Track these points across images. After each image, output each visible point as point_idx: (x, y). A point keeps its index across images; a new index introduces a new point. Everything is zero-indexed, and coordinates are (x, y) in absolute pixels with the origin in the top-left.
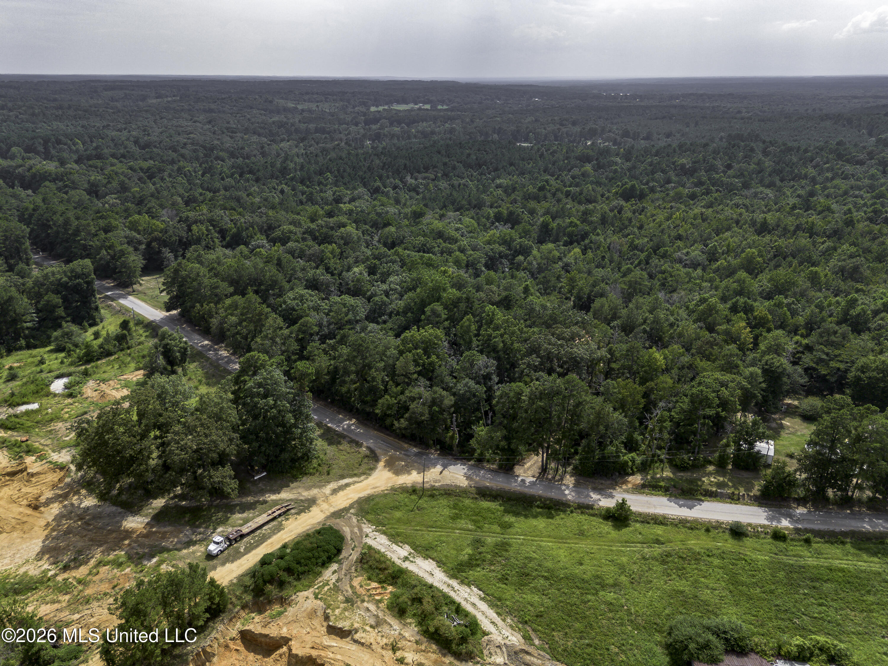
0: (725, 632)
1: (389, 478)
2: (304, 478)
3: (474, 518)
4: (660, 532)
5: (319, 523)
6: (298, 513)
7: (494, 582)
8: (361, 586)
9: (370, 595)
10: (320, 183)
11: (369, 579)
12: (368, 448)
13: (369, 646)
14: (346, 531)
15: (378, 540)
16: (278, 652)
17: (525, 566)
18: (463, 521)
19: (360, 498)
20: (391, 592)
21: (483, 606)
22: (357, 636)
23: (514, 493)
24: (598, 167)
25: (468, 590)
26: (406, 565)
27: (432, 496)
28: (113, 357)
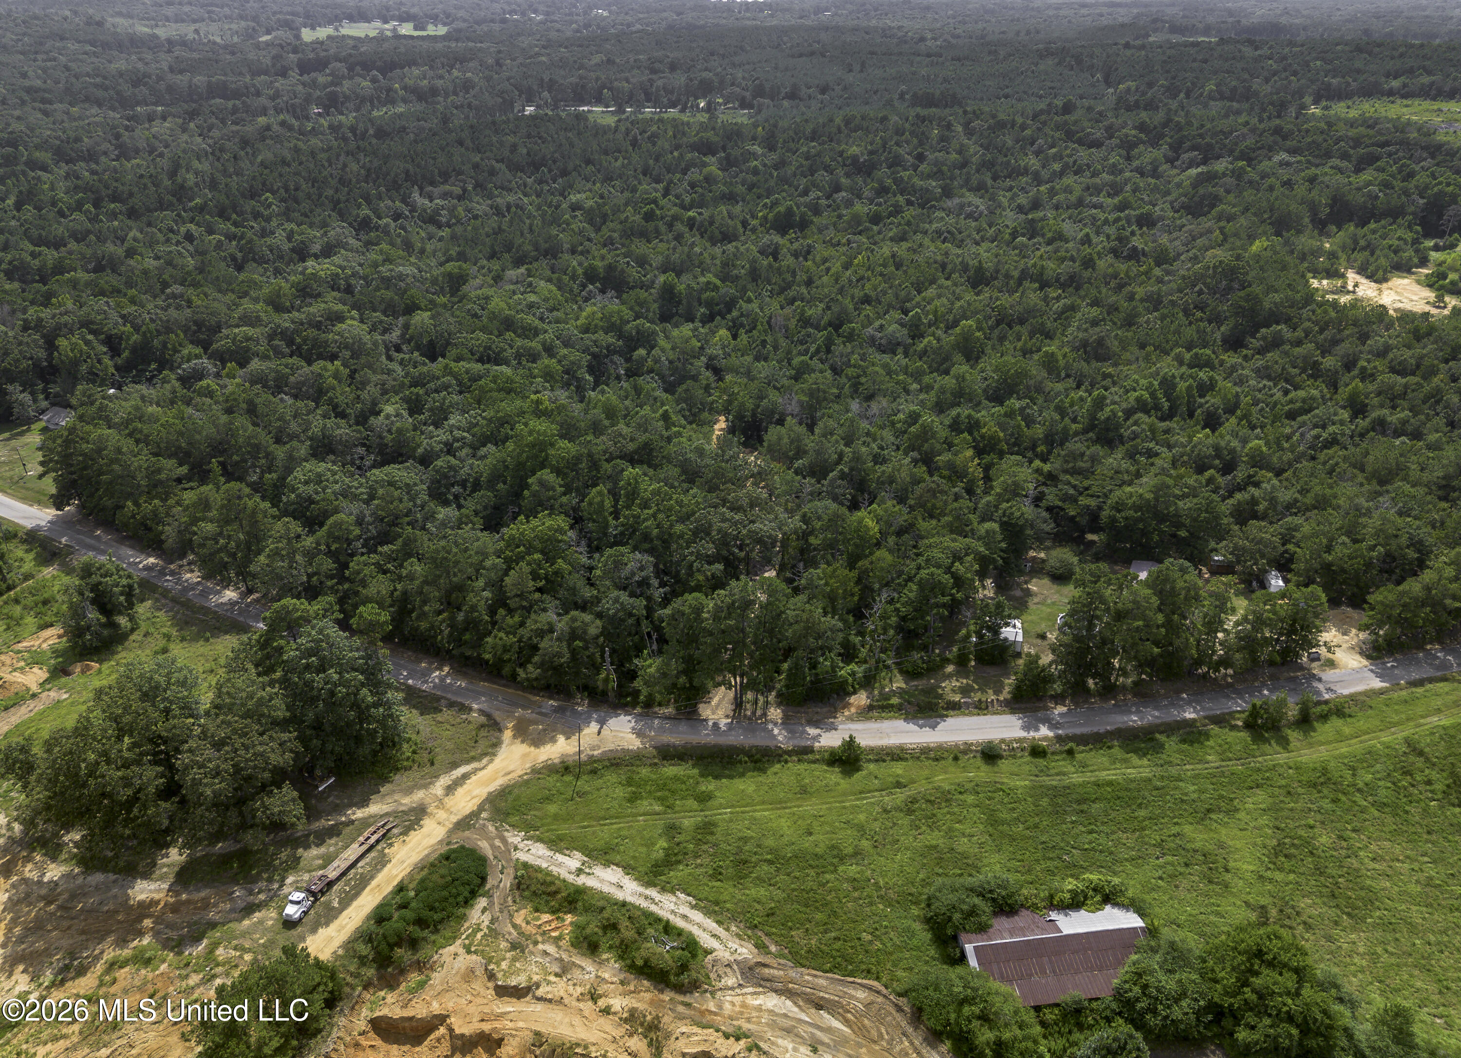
0: (991, 892)
1: (525, 756)
2: (397, 777)
3: (659, 794)
4: (900, 772)
5: (440, 842)
6: (405, 833)
7: (705, 880)
8: (528, 923)
9: (544, 933)
10: (256, 215)
11: (537, 910)
12: (481, 712)
13: (560, 1001)
14: (484, 846)
15: (533, 851)
16: (432, 1037)
17: (740, 850)
18: (645, 803)
19: (490, 794)
20: (571, 923)
21: (697, 916)
22: (540, 992)
23: (705, 747)
24: (728, 164)
26: (582, 880)
27: (594, 772)
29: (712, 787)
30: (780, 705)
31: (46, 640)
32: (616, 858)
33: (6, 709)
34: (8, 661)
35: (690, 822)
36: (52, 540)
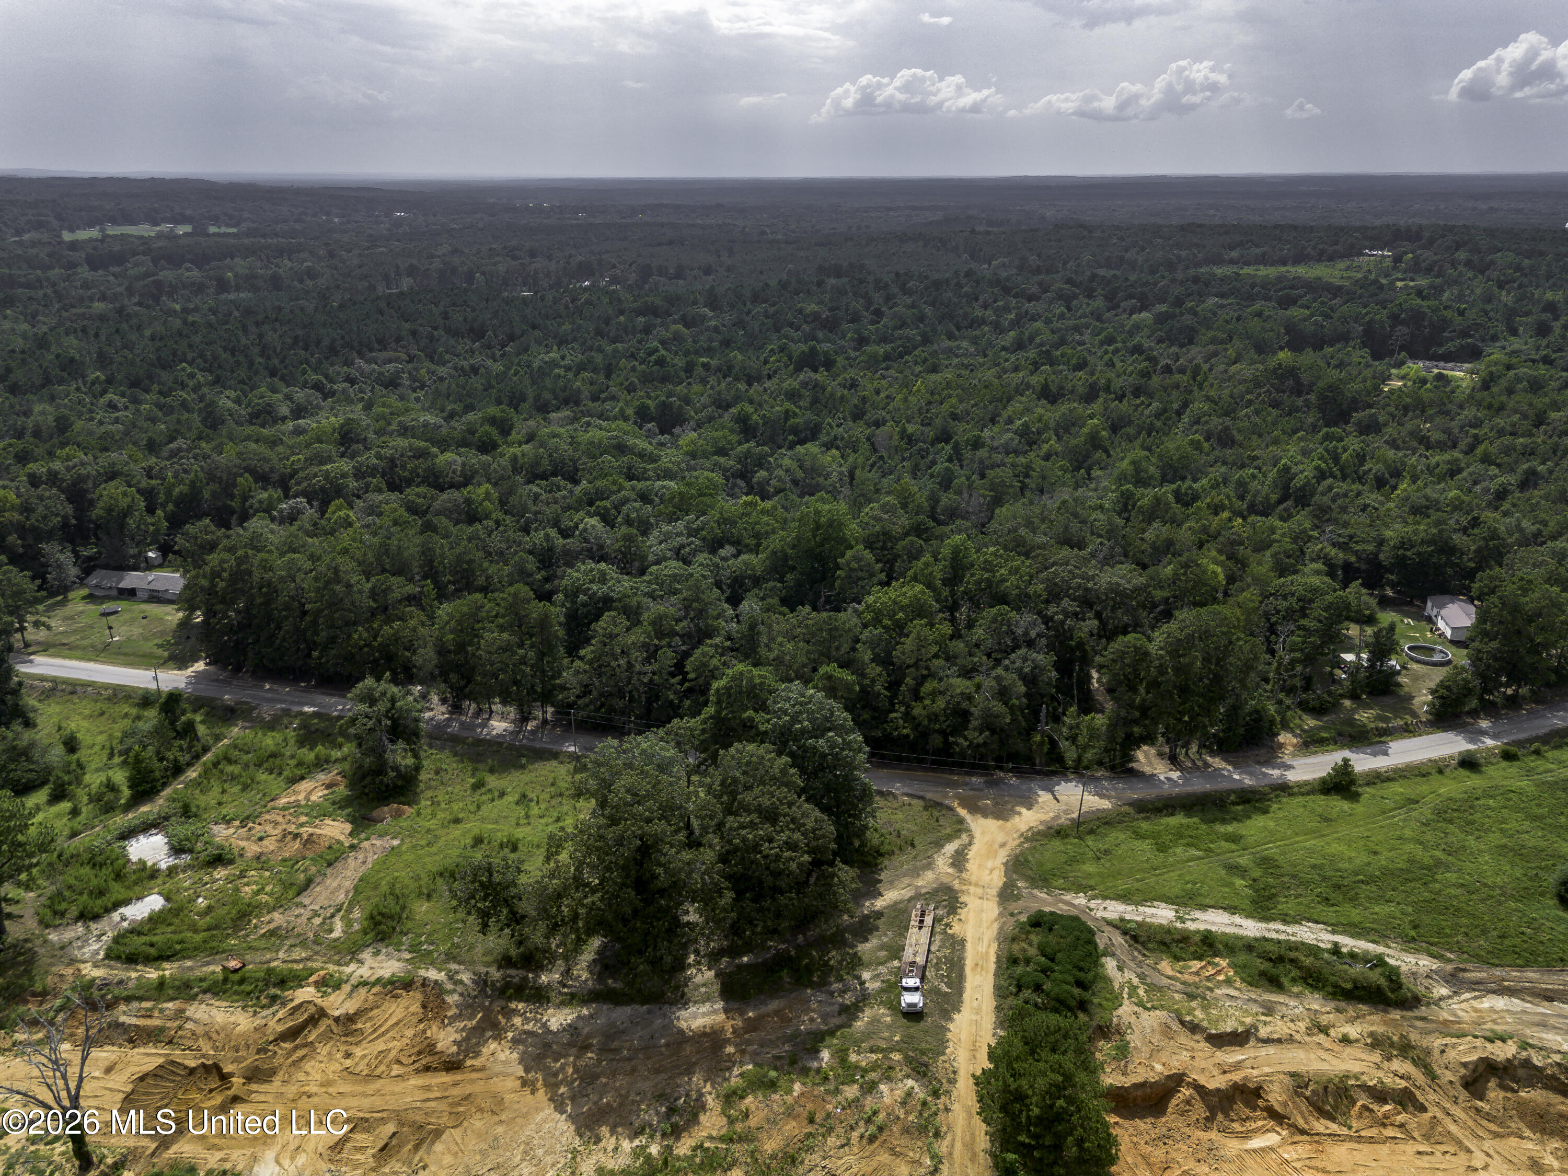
1: (1001, 827)
3: (1183, 841)
5: (1002, 916)
6: (953, 912)
7: (1319, 908)
8: (1181, 972)
9: (1208, 979)
11: (1179, 959)
12: (909, 795)
13: (1291, 1040)
15: (1110, 908)
18: (1179, 850)
20: (1228, 965)
25: (1305, 928)
26: (1192, 926)
28: (192, 774)
29: (1230, 828)
30: (1212, 753)
31: (310, 793)
32: (1208, 901)
33: (330, 865)
34: (280, 819)
35: (1244, 860)
36: (214, 699)
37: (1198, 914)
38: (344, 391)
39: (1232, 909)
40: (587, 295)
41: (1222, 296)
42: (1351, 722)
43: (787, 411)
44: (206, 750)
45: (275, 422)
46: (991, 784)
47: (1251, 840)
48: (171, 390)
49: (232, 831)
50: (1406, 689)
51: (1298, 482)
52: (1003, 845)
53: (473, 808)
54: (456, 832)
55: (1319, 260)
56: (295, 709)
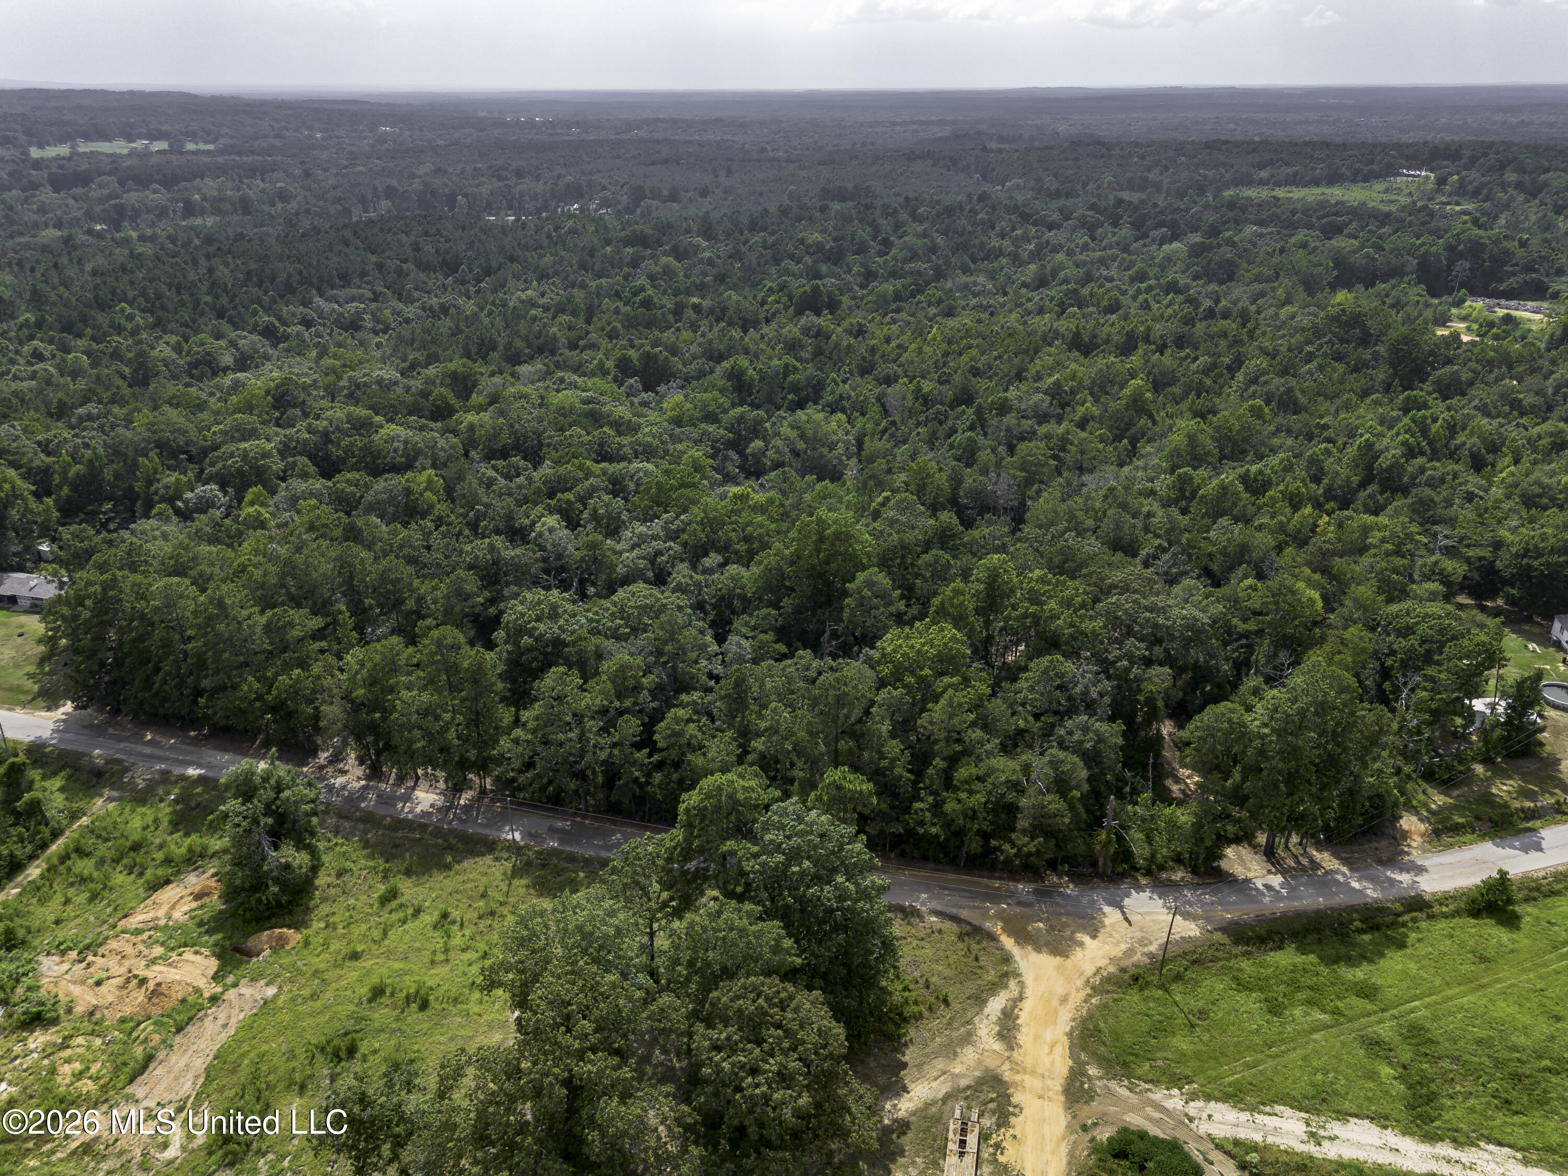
1: (1060, 969)
2: (914, 1032)
3: (1301, 996)
6: (1004, 1123)
12: (938, 914)
15: (1217, 1116)
18: (1297, 1012)
19: (1070, 1035)
25: (1487, 1156)
26: (1330, 1151)
27: (1179, 977)
28: (34, 872)
29: (1359, 973)
30: (1319, 846)
31: (173, 907)
32: (1347, 1106)
33: (179, 1030)
34: (129, 950)
35: (1386, 1030)
36: (82, 755)
37: (1335, 1128)
38: (298, 334)
39: (1382, 1120)
40: (570, 223)
41: (1261, 223)
42: (1487, 799)
43: (786, 366)
44: (56, 834)
45: (215, 374)
46: (1043, 894)
47: (1390, 994)
48: (106, 334)
49: (66, 966)
50: (1548, 748)
51: (1384, 461)
52: (1064, 1000)
53: (377, 934)
54: (352, 973)
55: (1354, 181)
56: (177, 771)
